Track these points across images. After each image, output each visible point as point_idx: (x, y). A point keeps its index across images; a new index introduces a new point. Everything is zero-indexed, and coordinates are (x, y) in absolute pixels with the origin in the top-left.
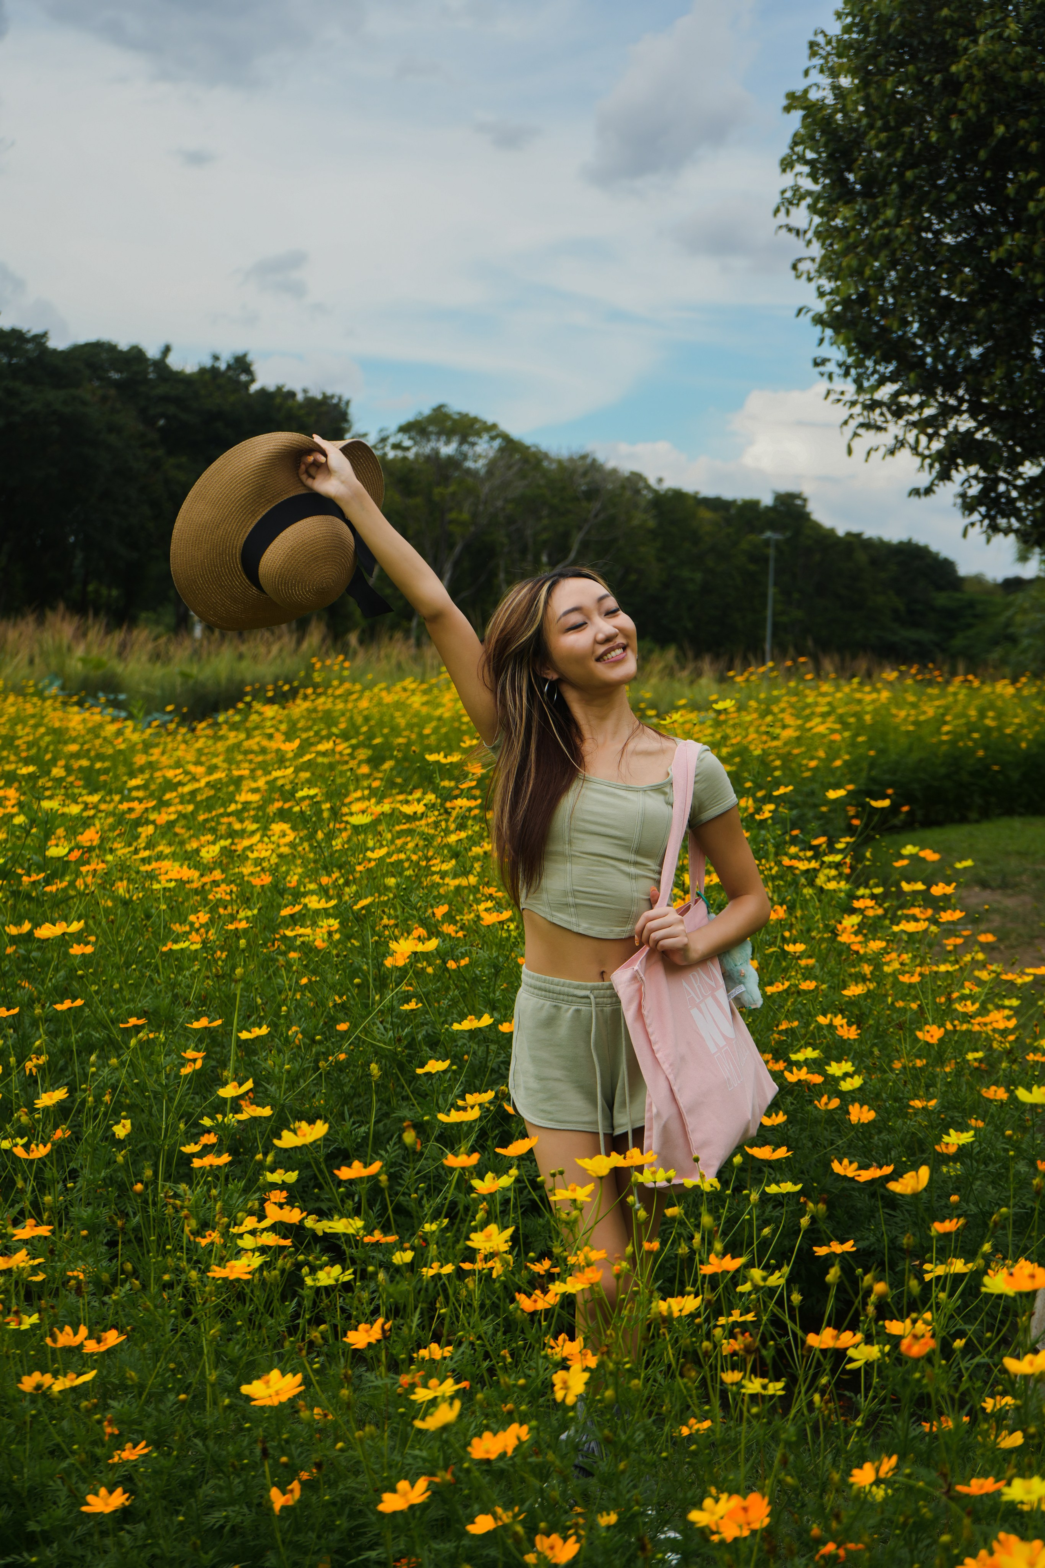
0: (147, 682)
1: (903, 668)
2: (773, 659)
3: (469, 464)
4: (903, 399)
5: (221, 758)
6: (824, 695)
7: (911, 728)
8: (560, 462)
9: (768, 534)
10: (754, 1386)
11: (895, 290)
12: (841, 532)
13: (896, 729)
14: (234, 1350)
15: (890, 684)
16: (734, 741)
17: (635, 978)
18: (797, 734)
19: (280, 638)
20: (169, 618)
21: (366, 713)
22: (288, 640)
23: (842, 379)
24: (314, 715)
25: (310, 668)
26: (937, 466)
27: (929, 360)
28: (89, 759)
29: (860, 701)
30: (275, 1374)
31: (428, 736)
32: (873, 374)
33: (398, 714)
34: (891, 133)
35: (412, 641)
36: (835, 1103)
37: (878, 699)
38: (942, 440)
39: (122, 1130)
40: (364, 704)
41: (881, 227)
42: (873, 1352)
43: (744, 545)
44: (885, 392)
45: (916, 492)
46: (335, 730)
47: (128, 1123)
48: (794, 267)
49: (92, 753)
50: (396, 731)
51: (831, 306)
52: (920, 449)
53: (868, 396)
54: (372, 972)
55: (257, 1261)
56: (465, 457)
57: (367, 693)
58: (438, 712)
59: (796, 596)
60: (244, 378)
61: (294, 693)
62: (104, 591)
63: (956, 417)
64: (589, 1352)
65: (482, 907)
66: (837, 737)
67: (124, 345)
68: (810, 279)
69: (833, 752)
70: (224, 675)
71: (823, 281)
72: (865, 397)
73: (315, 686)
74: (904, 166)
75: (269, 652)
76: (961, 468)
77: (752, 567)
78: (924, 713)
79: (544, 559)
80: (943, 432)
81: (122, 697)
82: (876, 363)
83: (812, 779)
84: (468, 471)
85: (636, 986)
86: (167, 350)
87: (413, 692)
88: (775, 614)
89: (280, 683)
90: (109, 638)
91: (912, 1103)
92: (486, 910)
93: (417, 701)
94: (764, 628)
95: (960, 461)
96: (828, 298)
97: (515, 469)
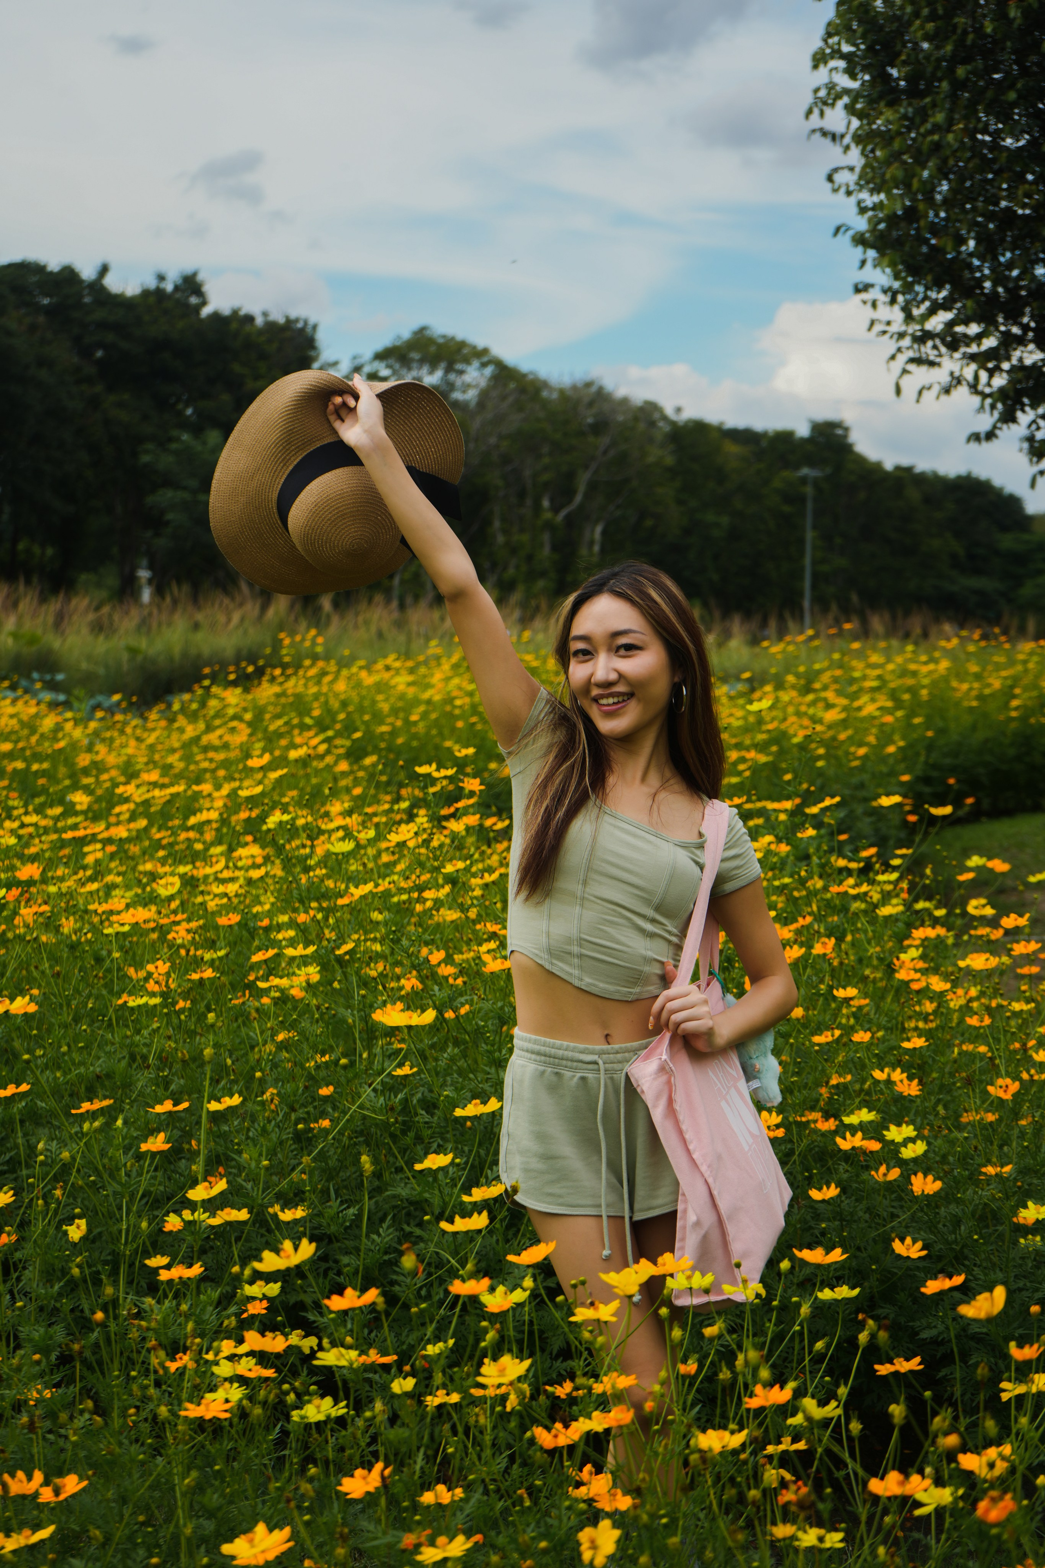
0: (89, 658)
1: (964, 633)
2: (812, 626)
3: (457, 395)
4: (959, 329)
5: (177, 756)
6: (874, 666)
7: (974, 704)
8: (562, 392)
9: (805, 471)
10: (809, 1538)
11: (947, 202)
12: (889, 465)
13: (957, 704)
14: (213, 1499)
15: (950, 654)
16: (770, 727)
17: (663, 1069)
18: (843, 716)
19: (241, 605)
20: (112, 580)
21: (342, 697)
22: (252, 608)
23: (888, 308)
24: (283, 700)
25: (277, 644)
26: (1000, 406)
27: (988, 284)
28: (25, 760)
29: (914, 674)
30: (261, 1528)
31: (415, 723)
32: (923, 301)
33: (380, 697)
34: (940, 23)
35: (395, 604)
36: (895, 1174)
37: (935, 671)
38: (1005, 375)
39: (76, 1231)
40: (341, 686)
41: (931, 132)
42: (945, 1495)
43: (777, 483)
44: (937, 322)
45: (976, 437)
46: (308, 721)
47: (83, 1223)
48: (830, 178)
49: (28, 753)
50: (378, 718)
51: (874, 223)
52: (980, 388)
53: (918, 327)
54: (359, 1025)
55: (236, 1393)
56: (452, 386)
57: (345, 672)
58: (426, 695)
59: (838, 541)
60: (194, 300)
61: (260, 672)
62: (37, 550)
63: (1022, 348)
64: (619, 1491)
65: (484, 948)
66: (889, 719)
67: (54, 264)
68: (849, 193)
69: (885, 737)
70: (177, 650)
71: (864, 195)
72: (914, 328)
73: (284, 666)
74: (955, 60)
75: (229, 620)
76: (1027, 409)
77: (787, 509)
78: (989, 685)
79: (546, 503)
80: (1006, 366)
81: (60, 677)
82: (927, 288)
83: (861, 769)
84: (456, 404)
85: (664, 1078)
86: (104, 270)
87: (398, 671)
88: (814, 563)
89: (243, 664)
90: (44, 608)
91: (984, 1170)
92: (489, 952)
93: (401, 681)
94: (801, 578)
95: (1026, 401)
96: (870, 213)
97: (511, 399)
